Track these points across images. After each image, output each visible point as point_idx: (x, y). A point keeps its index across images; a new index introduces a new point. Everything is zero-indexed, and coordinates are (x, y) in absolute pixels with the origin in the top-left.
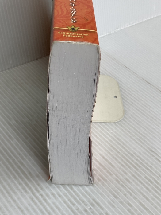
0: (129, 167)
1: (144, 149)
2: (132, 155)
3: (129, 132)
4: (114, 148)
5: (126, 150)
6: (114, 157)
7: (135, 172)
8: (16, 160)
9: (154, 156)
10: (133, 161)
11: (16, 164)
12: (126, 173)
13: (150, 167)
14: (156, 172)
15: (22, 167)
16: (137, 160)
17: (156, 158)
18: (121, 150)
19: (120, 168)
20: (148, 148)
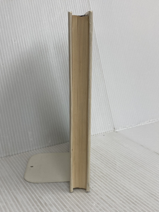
0: (129, 203)
1: (146, 193)
2: (133, 196)
3: (134, 182)
4: (118, 191)
5: (129, 193)
6: (117, 197)
7: (133, 207)
8: (37, 196)
9: (152, 197)
10: (133, 200)
11: (36, 198)
12: (125, 207)
13: (148, 204)
14: (152, 207)
15: (40, 200)
16: (137, 199)
17: (155, 199)
18: (125, 193)
19: (121, 204)
20: (149, 192)
